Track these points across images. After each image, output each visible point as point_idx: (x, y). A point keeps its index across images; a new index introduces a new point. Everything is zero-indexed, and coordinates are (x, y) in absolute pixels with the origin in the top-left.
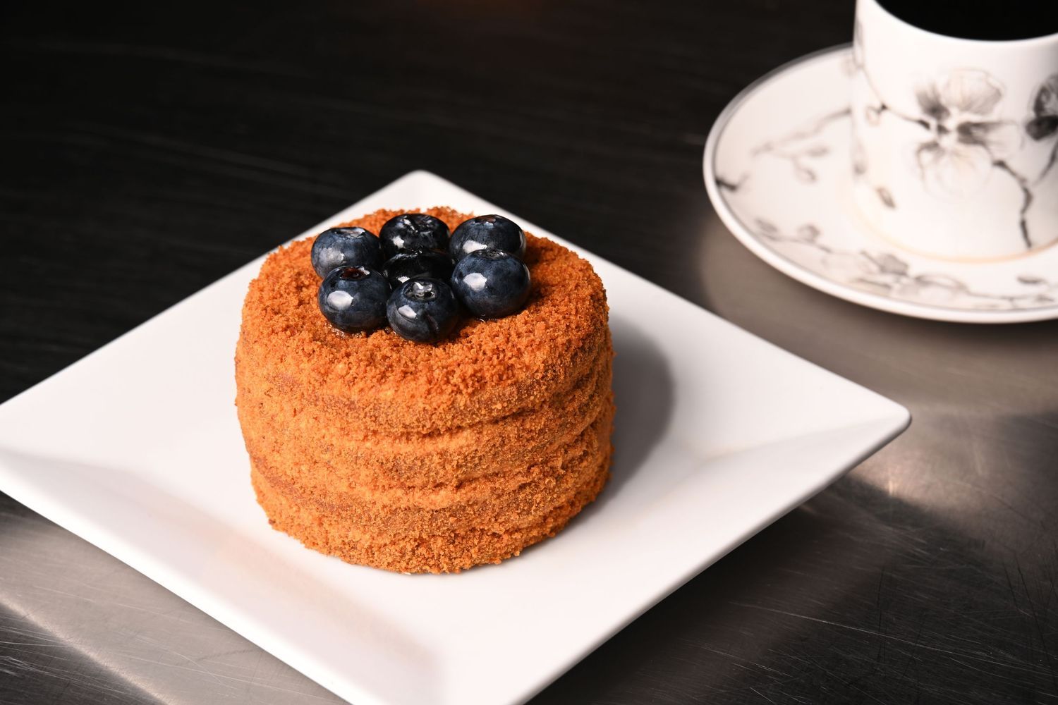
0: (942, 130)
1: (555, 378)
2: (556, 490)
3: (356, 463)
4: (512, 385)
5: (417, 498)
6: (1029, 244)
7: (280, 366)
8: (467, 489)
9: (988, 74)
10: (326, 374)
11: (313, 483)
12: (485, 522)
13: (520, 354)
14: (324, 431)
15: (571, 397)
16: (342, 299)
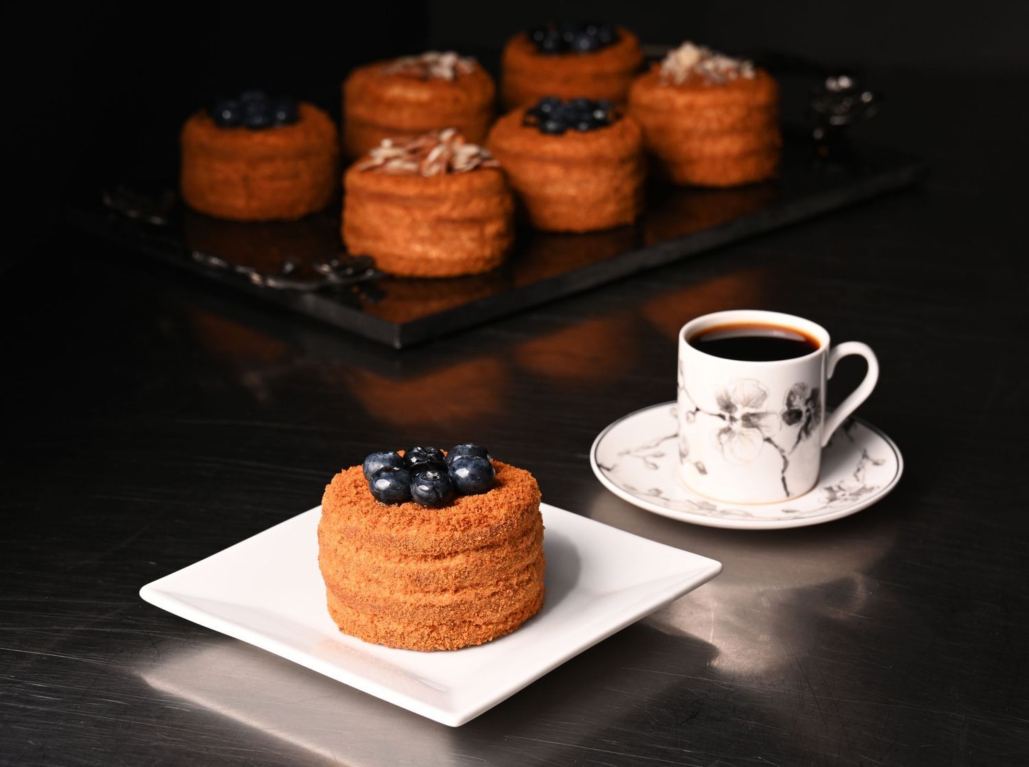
0: (732, 419)
1: (512, 525)
2: (513, 598)
3: (394, 577)
4: (486, 526)
5: (431, 598)
6: (788, 494)
7: (347, 522)
8: (461, 592)
9: (758, 382)
10: (376, 522)
11: (368, 594)
12: (472, 616)
13: (490, 510)
14: (375, 559)
15: (521, 540)
16: (383, 484)
